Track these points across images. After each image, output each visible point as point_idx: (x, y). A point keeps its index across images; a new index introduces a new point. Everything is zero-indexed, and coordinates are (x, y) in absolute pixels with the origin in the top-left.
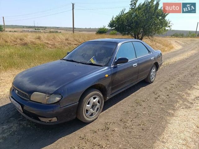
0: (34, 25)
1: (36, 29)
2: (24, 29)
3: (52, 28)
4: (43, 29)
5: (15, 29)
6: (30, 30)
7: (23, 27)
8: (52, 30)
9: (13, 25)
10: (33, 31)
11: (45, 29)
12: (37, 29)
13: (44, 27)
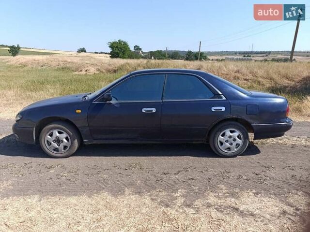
0: (251, 51)
1: (244, 56)
2: (227, 57)
3: (279, 53)
4: (265, 55)
5: (224, 57)
6: (236, 57)
7: (236, 53)
8: (279, 56)
9: (223, 51)
10: (240, 59)
11: (267, 55)
12: (246, 55)
13: (266, 52)
